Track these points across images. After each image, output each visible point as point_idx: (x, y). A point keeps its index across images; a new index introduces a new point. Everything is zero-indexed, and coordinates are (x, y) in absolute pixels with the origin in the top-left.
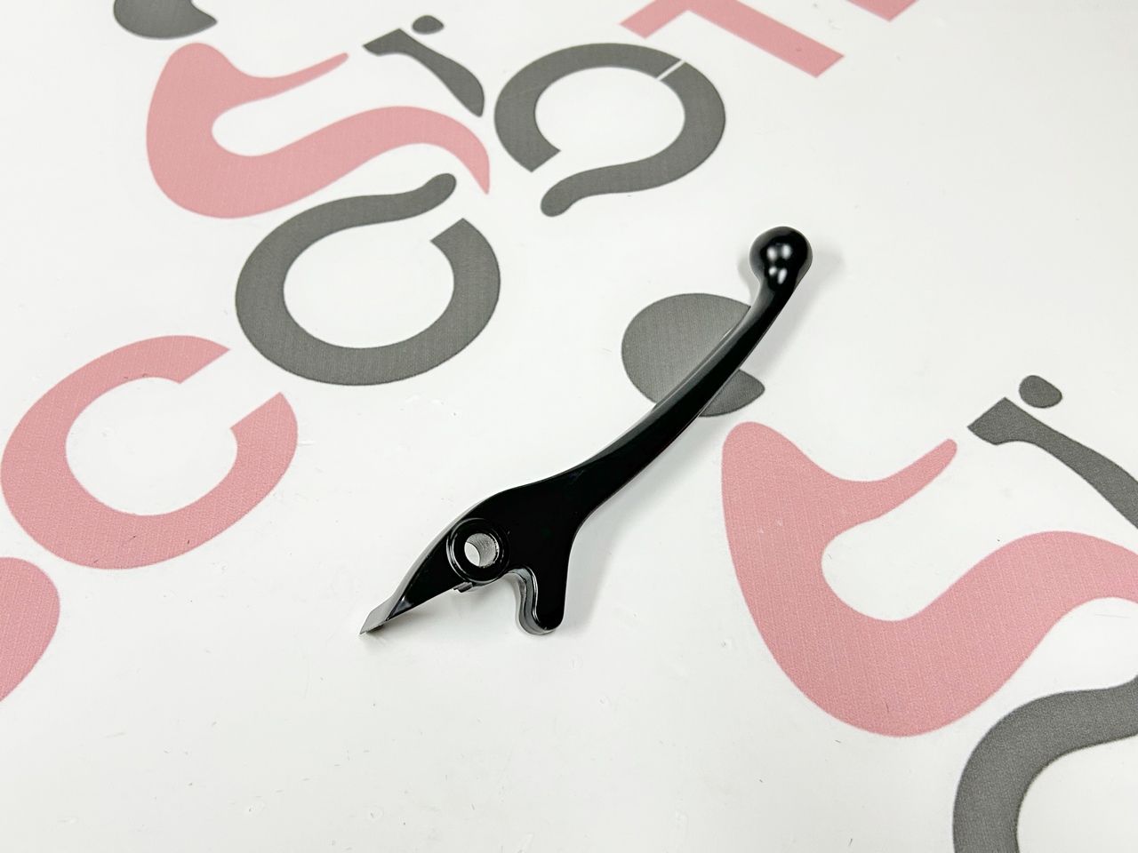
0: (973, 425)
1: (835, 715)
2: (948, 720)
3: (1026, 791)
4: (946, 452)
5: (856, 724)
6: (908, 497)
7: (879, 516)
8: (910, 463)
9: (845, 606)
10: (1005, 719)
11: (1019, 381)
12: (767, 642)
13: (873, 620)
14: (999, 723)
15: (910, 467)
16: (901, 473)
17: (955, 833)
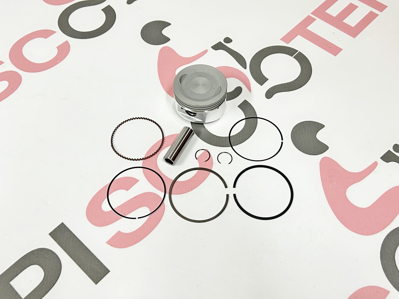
0: (381, 157)
1: (352, 231)
2: (378, 232)
3: (397, 248)
4: (375, 164)
5: (357, 233)
6: (366, 176)
7: (359, 181)
8: (366, 168)
9: (352, 204)
10: (391, 231)
11: (393, 145)
12: (334, 213)
13: (359, 208)
14: (390, 232)
15: (366, 169)
16: (364, 170)
17: (381, 258)
